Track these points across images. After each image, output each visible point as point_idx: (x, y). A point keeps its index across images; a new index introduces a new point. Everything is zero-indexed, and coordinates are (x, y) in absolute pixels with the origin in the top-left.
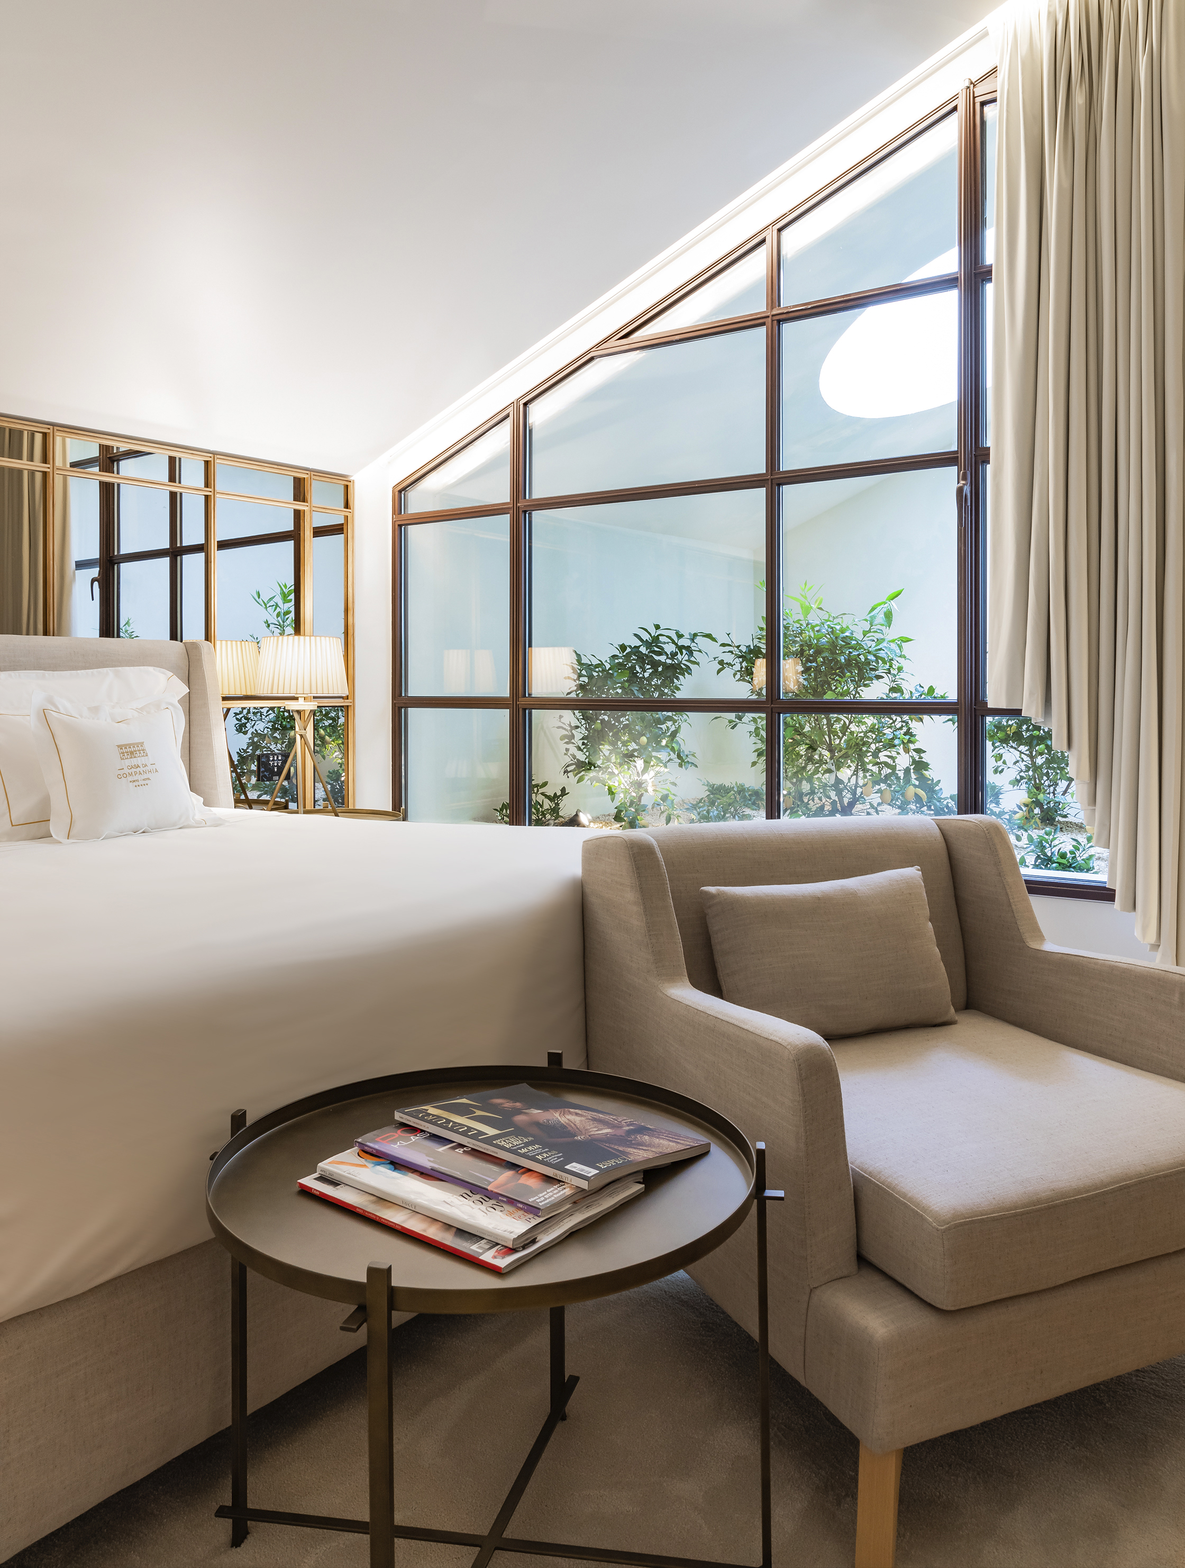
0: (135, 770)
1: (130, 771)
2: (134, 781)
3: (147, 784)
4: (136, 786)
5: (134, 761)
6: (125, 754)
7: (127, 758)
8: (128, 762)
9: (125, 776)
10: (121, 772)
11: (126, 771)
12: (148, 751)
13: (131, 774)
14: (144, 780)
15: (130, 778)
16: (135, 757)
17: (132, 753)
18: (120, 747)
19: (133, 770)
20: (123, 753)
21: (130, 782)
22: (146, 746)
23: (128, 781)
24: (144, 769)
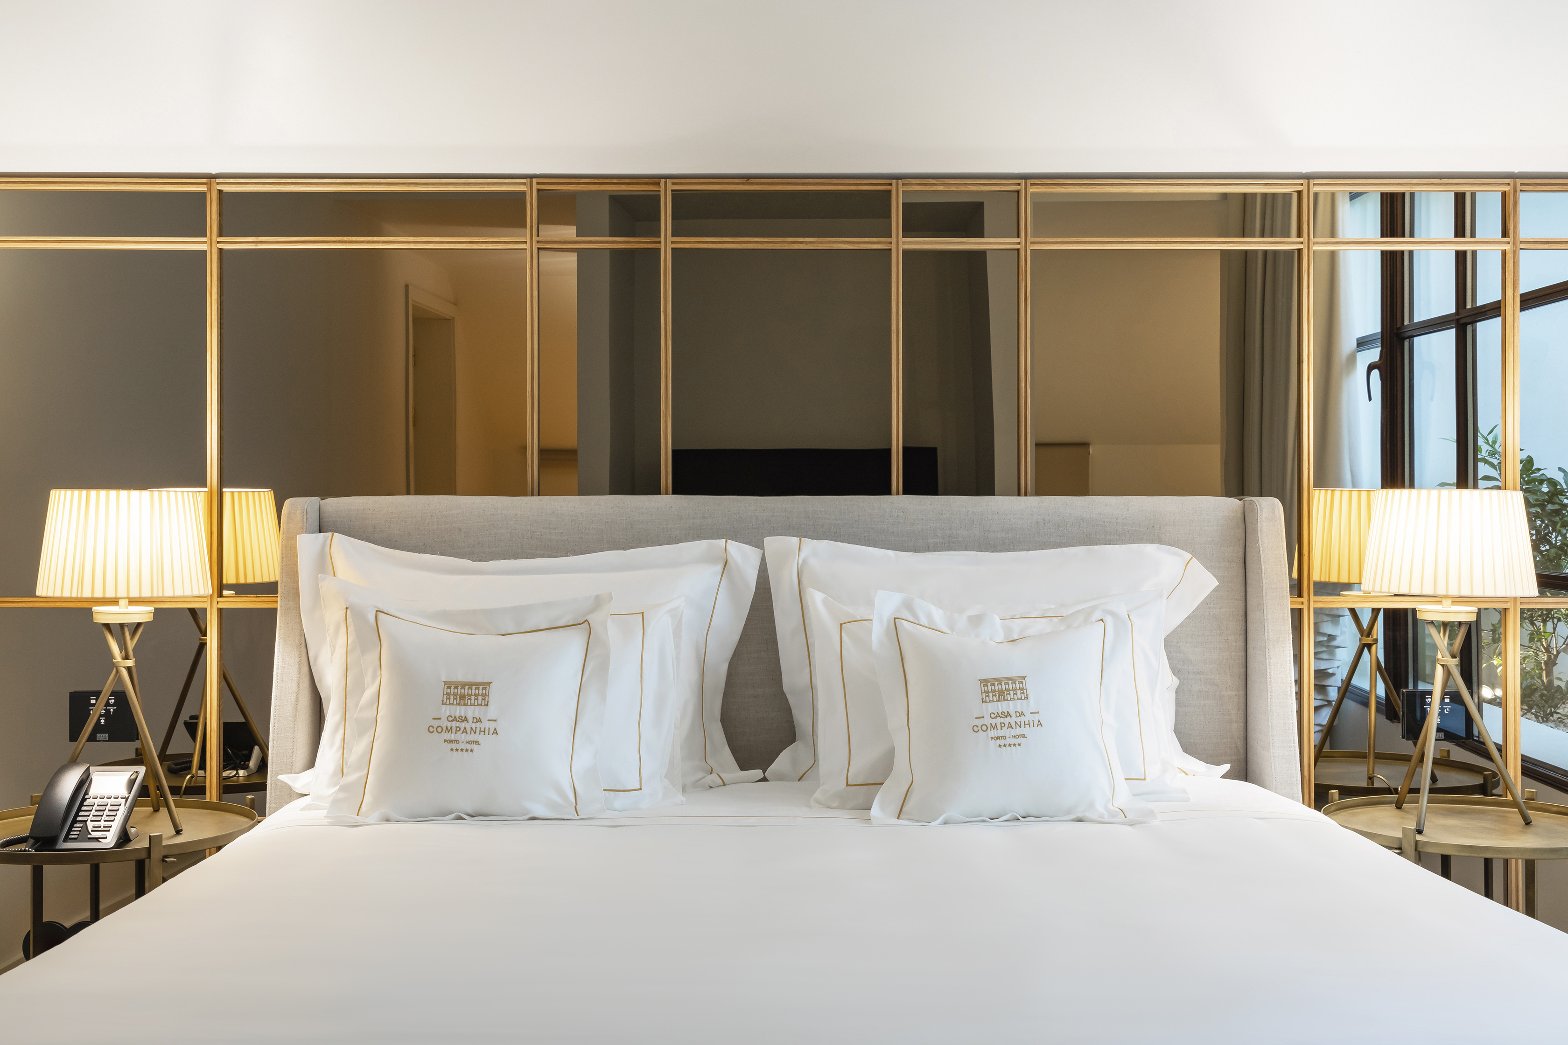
0: (1002, 720)
1: (993, 722)
2: (998, 738)
3: (1019, 745)
4: (1000, 746)
5: (1002, 707)
6: (991, 694)
7: (993, 701)
8: (992, 707)
9: (985, 728)
10: (979, 722)
11: (988, 721)
12: (1030, 692)
13: (994, 727)
14: (1015, 737)
15: (993, 733)
16: (1005, 700)
17: (1001, 693)
18: (984, 682)
19: (999, 720)
20: (988, 692)
21: (992, 738)
22: (1029, 684)
23: (987, 735)
24: (1018, 720)
